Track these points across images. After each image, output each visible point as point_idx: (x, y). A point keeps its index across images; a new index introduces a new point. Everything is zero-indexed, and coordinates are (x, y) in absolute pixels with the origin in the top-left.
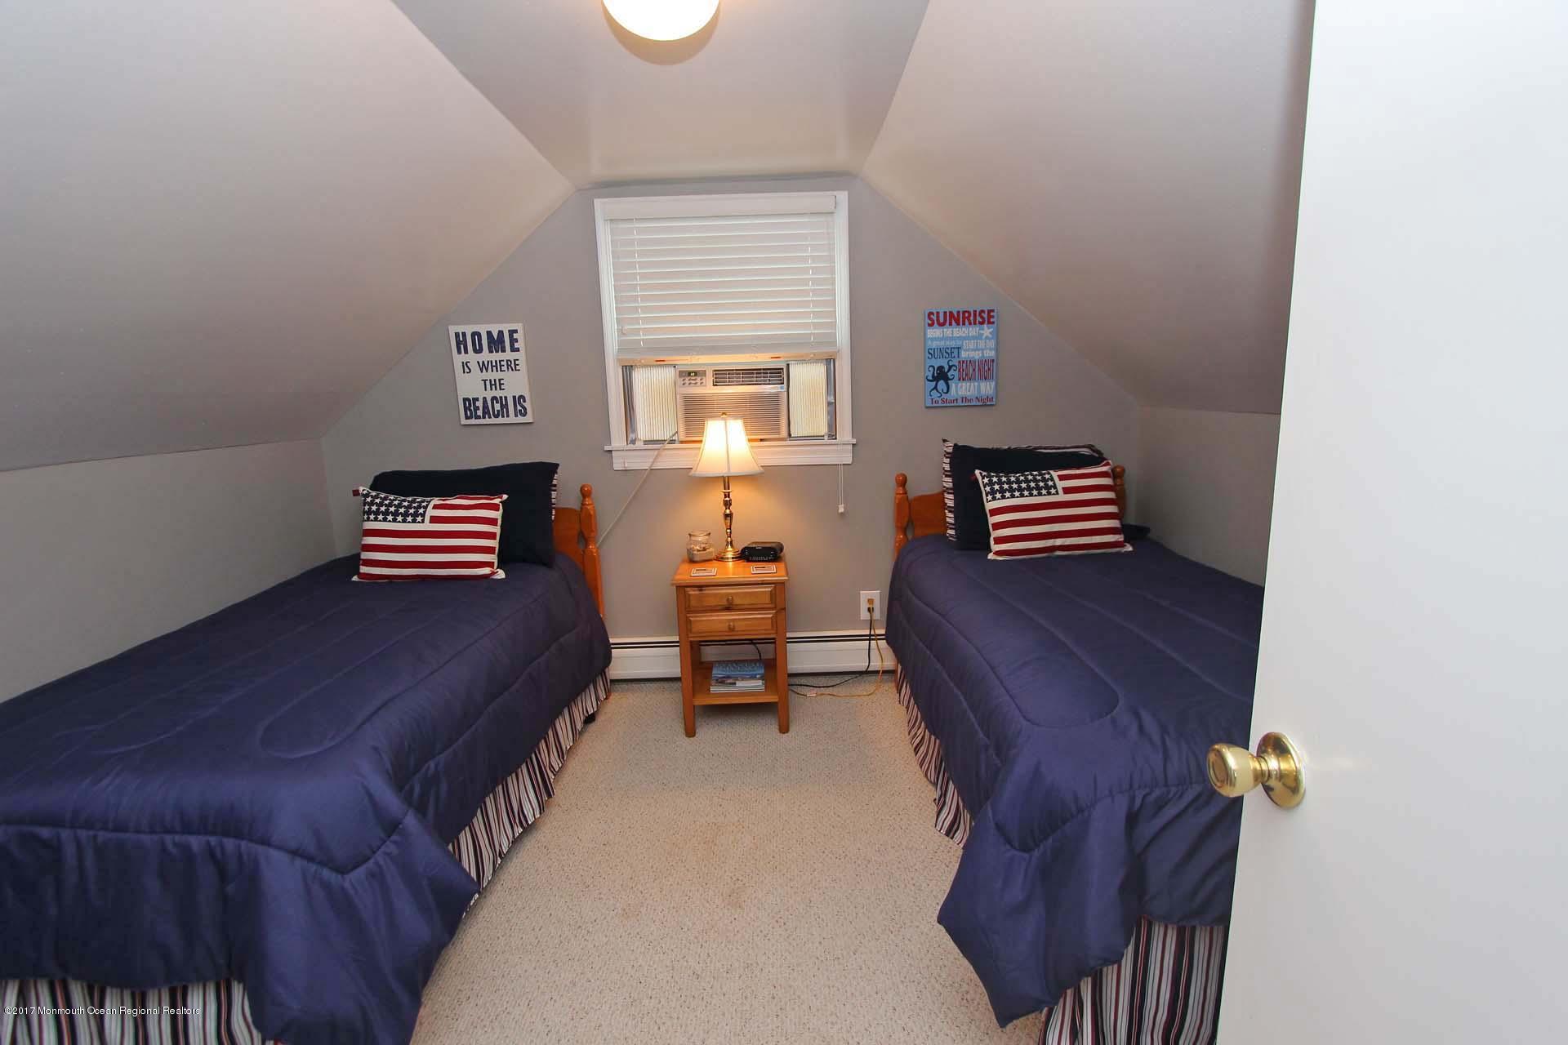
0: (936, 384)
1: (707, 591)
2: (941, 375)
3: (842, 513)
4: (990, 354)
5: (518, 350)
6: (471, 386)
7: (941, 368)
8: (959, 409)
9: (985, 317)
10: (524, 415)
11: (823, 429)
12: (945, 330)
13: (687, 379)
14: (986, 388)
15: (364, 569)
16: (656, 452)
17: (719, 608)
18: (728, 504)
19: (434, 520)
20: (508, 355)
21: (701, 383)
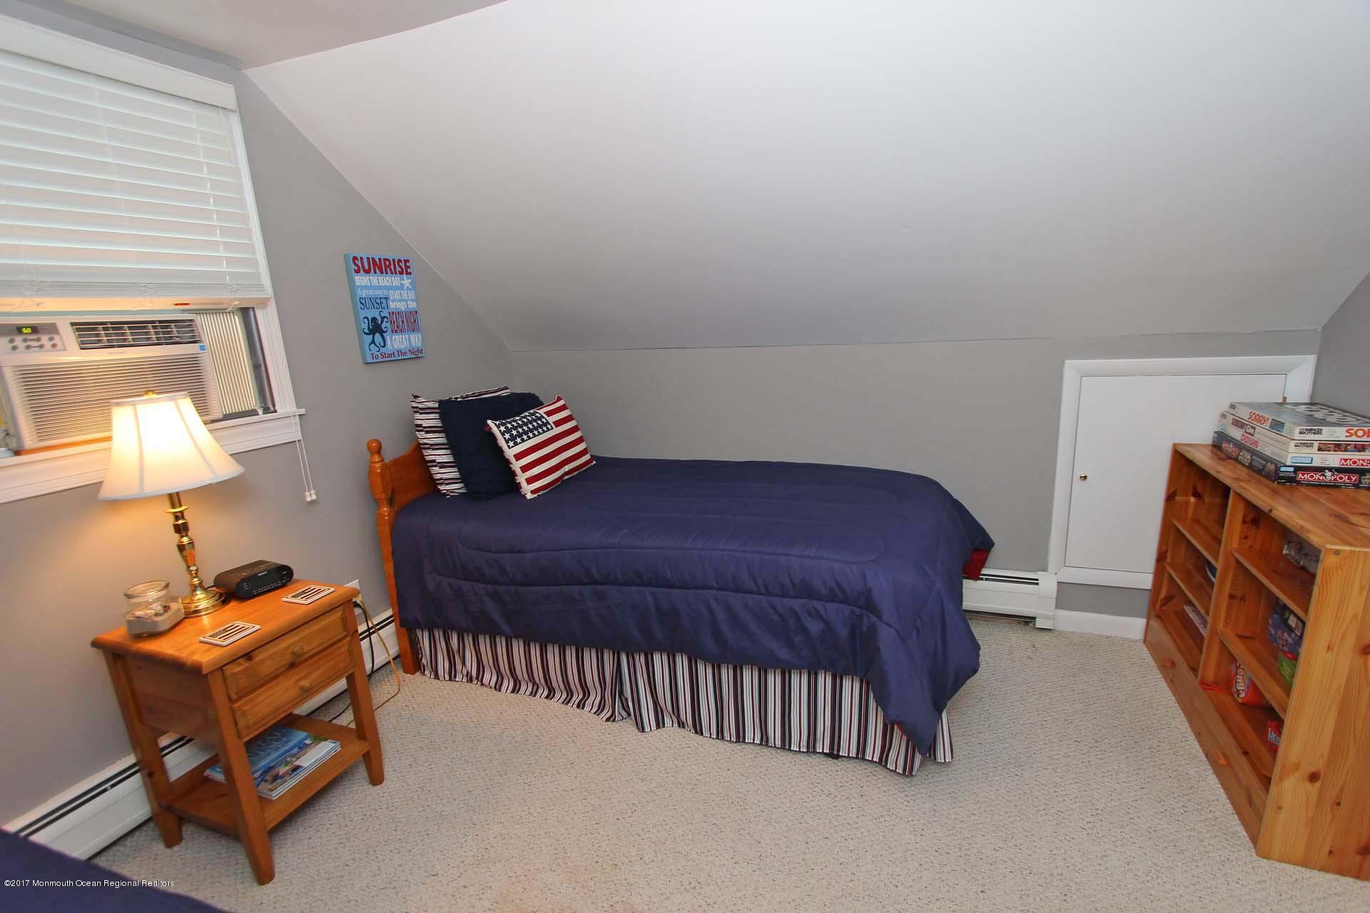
0: (373, 337)
1: (259, 657)
2: (376, 328)
4: (413, 305)
7: (374, 319)
9: (401, 267)
11: (252, 401)
12: (371, 278)
13: (19, 339)
14: (415, 340)
21: (54, 346)
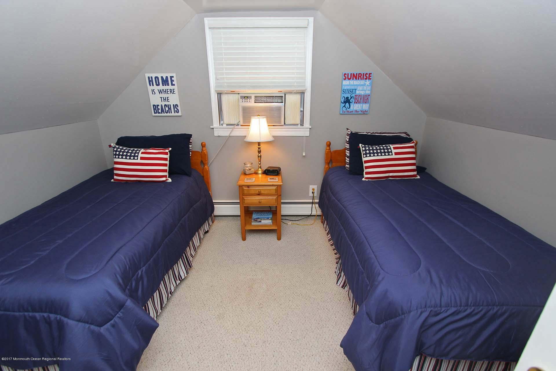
0: (345, 104)
1: (251, 188)
2: (347, 101)
3: (304, 156)
4: (368, 92)
5: (174, 85)
6: (156, 100)
7: (347, 98)
8: (354, 115)
9: (367, 76)
10: (178, 112)
11: (298, 122)
12: (351, 81)
13: (244, 99)
14: (365, 107)
15: (115, 177)
16: (231, 129)
17: (256, 194)
18: (259, 152)
19: (142, 158)
20: (170, 87)
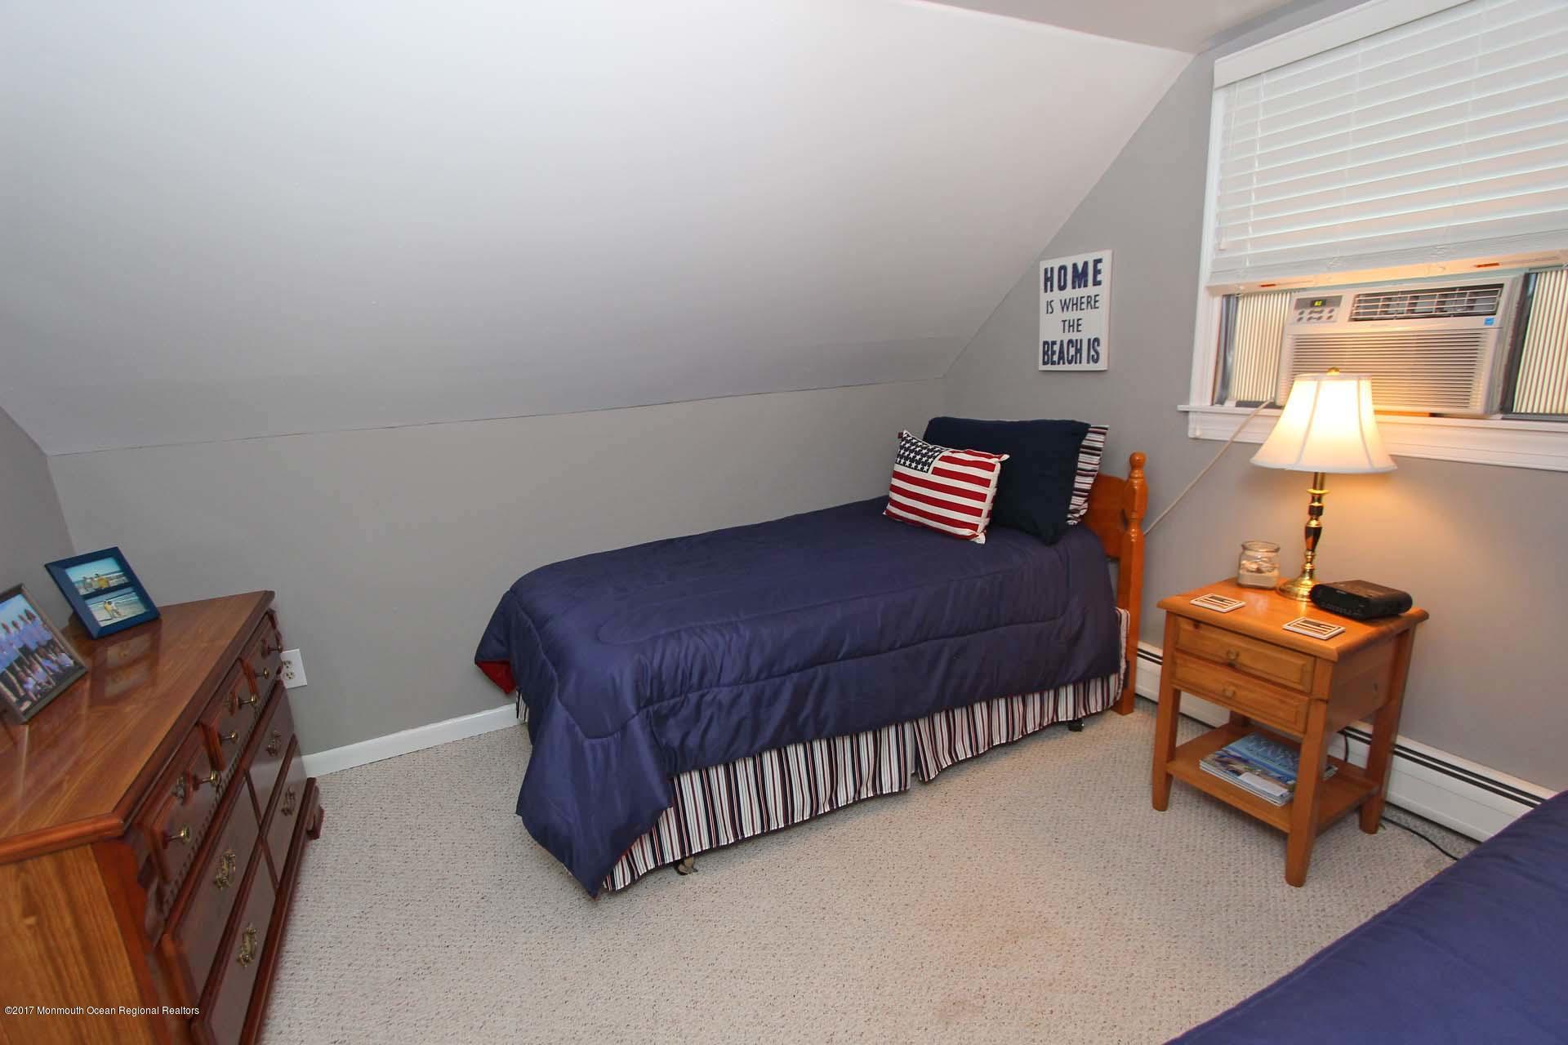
1: (1204, 631)
5: (1099, 283)
6: (1051, 329)
10: (1096, 361)
13: (1307, 311)
17: (1217, 661)
18: (1316, 512)
19: (937, 471)
20: (1091, 290)
21: (1330, 317)
